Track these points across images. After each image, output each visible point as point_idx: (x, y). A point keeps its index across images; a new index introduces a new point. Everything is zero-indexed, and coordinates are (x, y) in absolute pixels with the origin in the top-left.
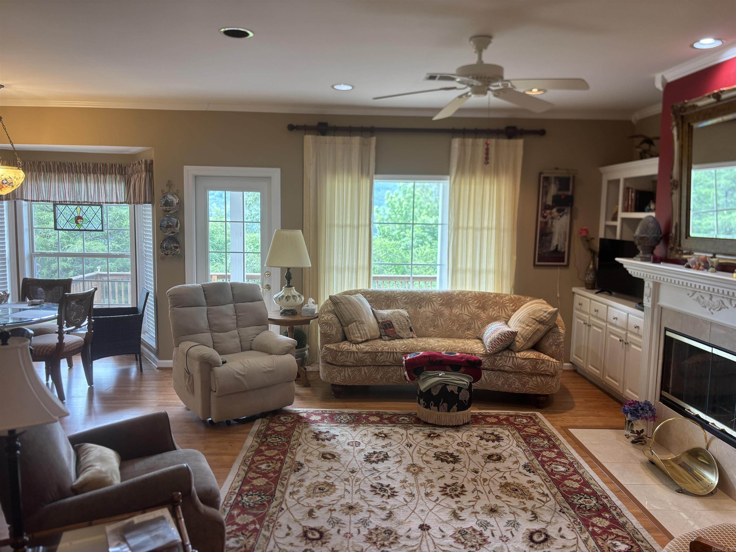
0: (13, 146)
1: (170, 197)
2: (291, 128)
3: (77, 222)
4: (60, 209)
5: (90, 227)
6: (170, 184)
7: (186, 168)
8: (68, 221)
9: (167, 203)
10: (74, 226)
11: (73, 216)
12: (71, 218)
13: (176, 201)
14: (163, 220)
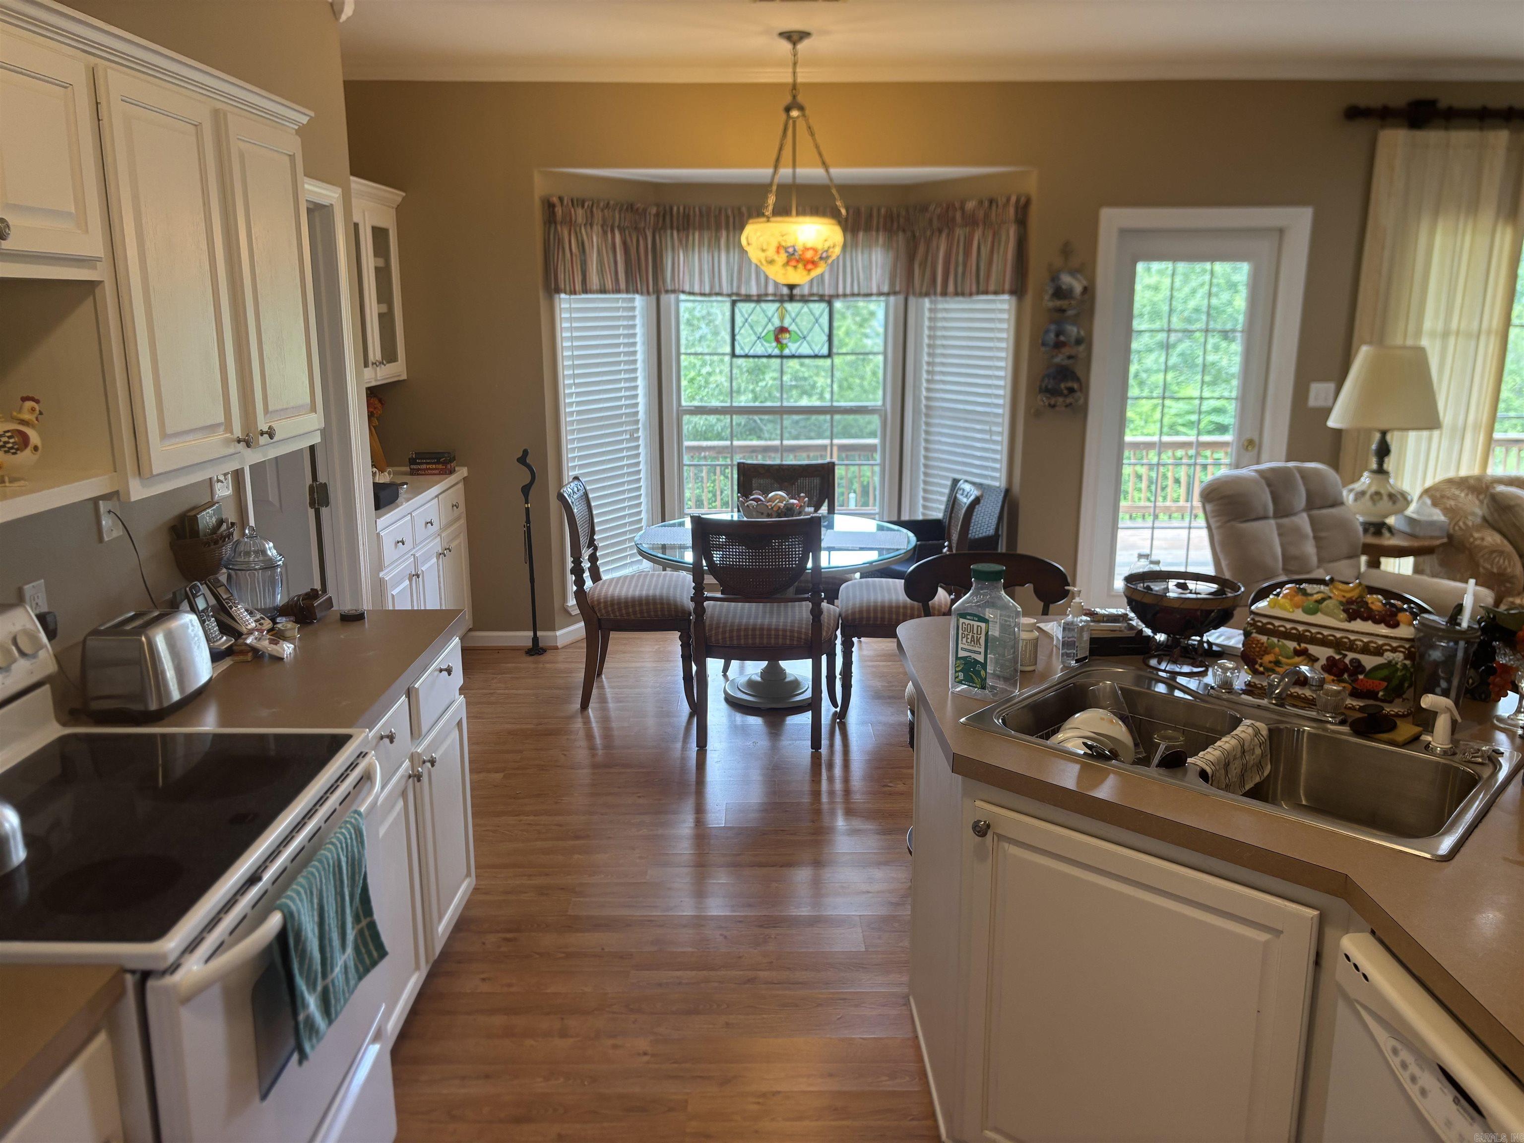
0: (827, 171)
1: (1066, 279)
2: (1354, 113)
3: (777, 340)
4: (744, 311)
5: (805, 350)
6: (1066, 251)
7: (1106, 213)
8: (759, 338)
9: (1060, 293)
10: (772, 348)
11: (770, 327)
12: (765, 331)
13: (1078, 288)
14: (1047, 332)
